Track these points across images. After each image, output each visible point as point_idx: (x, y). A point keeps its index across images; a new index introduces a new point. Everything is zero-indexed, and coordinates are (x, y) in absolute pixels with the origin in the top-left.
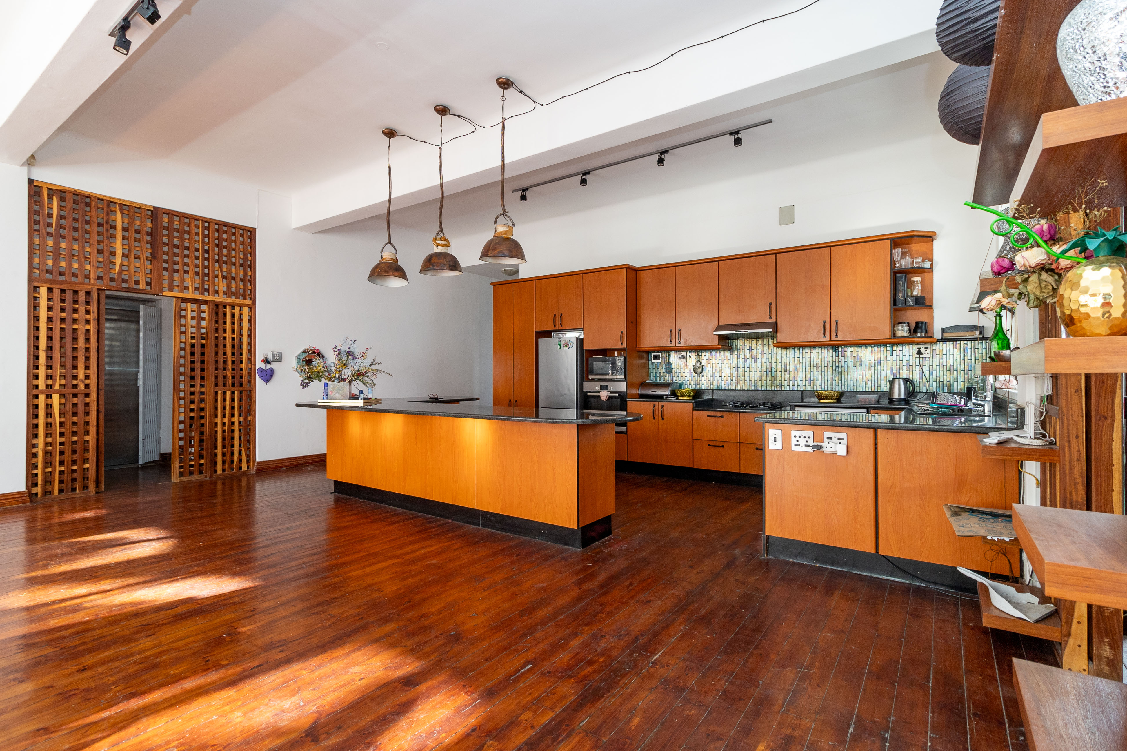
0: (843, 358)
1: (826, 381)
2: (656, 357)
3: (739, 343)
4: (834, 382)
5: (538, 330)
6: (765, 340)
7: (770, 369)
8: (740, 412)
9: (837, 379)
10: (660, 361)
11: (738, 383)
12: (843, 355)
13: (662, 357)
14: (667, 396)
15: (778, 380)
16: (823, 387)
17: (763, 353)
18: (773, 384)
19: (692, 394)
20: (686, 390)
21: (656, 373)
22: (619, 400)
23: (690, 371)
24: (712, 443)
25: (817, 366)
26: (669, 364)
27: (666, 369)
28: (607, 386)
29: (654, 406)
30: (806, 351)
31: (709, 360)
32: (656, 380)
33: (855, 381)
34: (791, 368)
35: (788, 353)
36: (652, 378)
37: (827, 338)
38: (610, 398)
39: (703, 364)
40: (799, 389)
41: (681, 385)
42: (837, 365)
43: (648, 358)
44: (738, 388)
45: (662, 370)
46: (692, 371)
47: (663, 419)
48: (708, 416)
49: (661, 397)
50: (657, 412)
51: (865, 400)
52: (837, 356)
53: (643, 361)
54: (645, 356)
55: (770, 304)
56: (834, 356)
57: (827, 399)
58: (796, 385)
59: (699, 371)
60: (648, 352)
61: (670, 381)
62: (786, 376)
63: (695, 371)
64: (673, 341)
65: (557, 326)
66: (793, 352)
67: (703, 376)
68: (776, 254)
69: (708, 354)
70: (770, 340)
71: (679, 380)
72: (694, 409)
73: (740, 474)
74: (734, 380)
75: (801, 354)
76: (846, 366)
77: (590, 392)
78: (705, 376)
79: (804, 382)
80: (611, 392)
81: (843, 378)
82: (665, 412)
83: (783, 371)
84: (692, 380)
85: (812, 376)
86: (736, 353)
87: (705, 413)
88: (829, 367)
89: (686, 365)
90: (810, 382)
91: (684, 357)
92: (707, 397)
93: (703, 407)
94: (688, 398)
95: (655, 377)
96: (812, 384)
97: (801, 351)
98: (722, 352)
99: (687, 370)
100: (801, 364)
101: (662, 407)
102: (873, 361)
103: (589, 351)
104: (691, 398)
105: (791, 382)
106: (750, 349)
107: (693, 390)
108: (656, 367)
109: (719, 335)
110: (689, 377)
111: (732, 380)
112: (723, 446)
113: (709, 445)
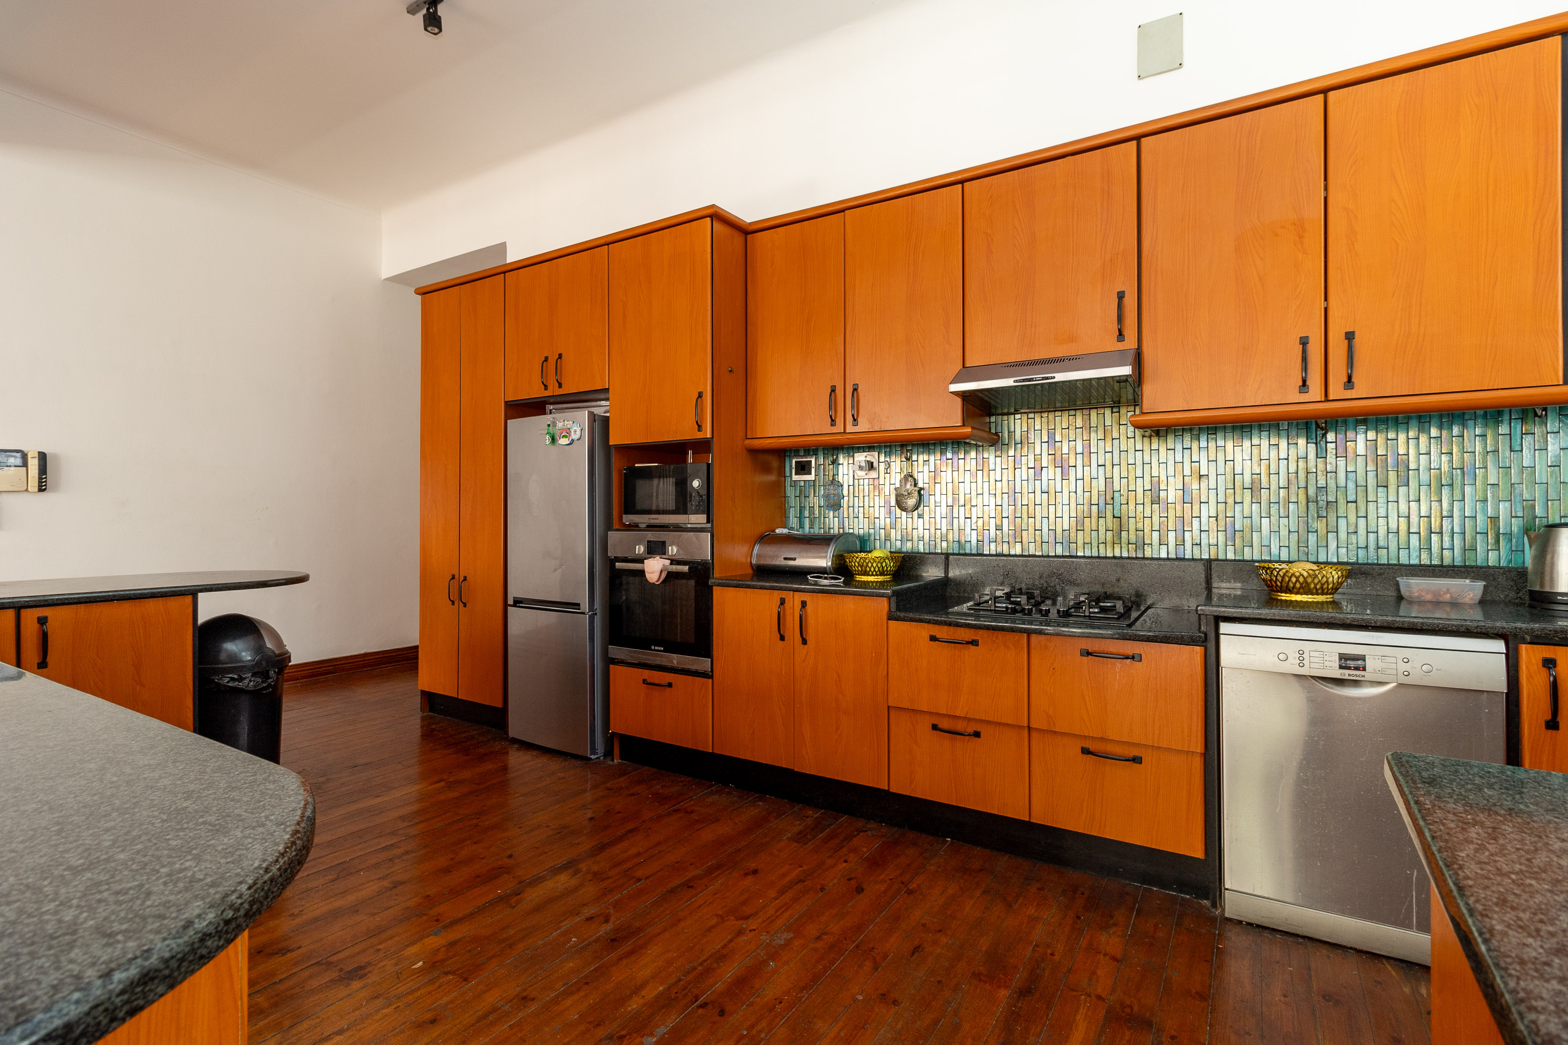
0: (1341, 462)
1: (1284, 532)
2: (803, 468)
3: (1017, 424)
4: (1312, 538)
5: (510, 398)
6: (1093, 413)
7: (1109, 498)
8: (1029, 632)
9: (1321, 526)
10: (812, 477)
11: (1017, 535)
12: (1342, 453)
13: (818, 467)
14: (820, 572)
15: (1132, 528)
16: (1275, 550)
17: (1088, 453)
18: (1117, 540)
19: (890, 565)
20: (877, 554)
21: (802, 509)
22: (692, 583)
23: (887, 502)
24: (944, 724)
25: (1255, 488)
26: (835, 483)
27: (827, 497)
28: (664, 543)
29: (783, 602)
30: (1221, 443)
31: (936, 472)
32: (802, 526)
33: (1382, 531)
34: (1172, 495)
35: (1163, 450)
36: (793, 521)
37: (1315, 392)
38: (671, 577)
39: (920, 485)
40: (1197, 556)
41: (864, 544)
42: (1322, 483)
43: (781, 473)
44: (1017, 550)
45: (815, 501)
46: (893, 503)
47: (804, 642)
48: (933, 638)
49: (801, 574)
50: (789, 618)
51: (1436, 593)
52: (1321, 455)
53: (772, 478)
54: (775, 463)
55: (1121, 296)
56: (1312, 456)
57: (1305, 589)
58: (1188, 545)
59: (911, 502)
60: (782, 453)
61: (835, 531)
62: (1156, 518)
63: (900, 504)
64: (839, 421)
65: (550, 388)
66: (1179, 447)
67: (920, 516)
68: (1138, 138)
69: (934, 459)
70: (1108, 412)
71: (859, 527)
72: (890, 617)
73: (1029, 826)
74: (1005, 528)
75: (1204, 454)
76: (1351, 486)
77: (626, 560)
78: (926, 517)
79: (1213, 534)
80: (673, 562)
81: (1342, 523)
82: (811, 622)
83: (1148, 501)
84: (893, 526)
85: (1238, 515)
86: (1011, 453)
87: (922, 632)
88: (1293, 489)
89: (876, 486)
90: (1232, 534)
91: (871, 466)
92: (932, 573)
93: (917, 609)
94: (880, 578)
95: (801, 518)
96: (1238, 541)
97: (1203, 444)
98: (973, 454)
99: (879, 501)
100: (1204, 480)
101: (804, 604)
102: (1445, 467)
103: (624, 449)
104: (887, 578)
105: (1172, 535)
106: (1051, 440)
107: (894, 555)
108: (803, 494)
109: (965, 396)
110: (883, 520)
111: (999, 528)
112: (977, 734)
113: (935, 727)
